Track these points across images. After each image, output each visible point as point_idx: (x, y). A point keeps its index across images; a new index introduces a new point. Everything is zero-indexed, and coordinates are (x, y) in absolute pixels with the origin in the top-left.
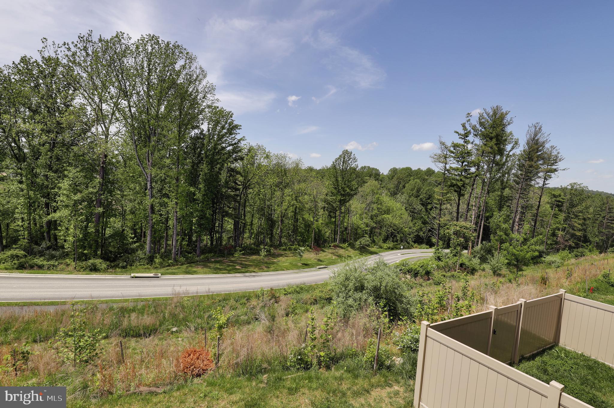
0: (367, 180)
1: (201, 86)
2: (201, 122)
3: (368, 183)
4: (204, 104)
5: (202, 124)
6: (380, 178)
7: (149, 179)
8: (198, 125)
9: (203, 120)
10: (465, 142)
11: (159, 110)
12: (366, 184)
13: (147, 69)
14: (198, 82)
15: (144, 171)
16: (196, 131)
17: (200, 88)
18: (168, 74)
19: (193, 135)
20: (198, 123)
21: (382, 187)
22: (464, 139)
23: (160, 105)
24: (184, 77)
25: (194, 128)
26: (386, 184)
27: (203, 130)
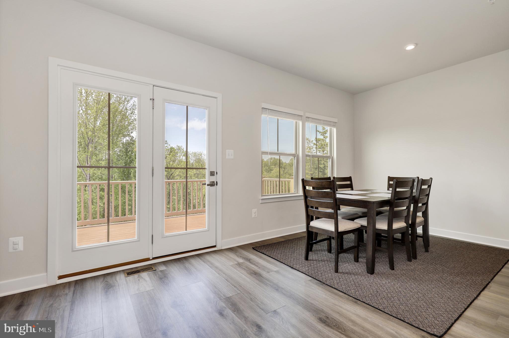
0: (273, 168)
1: (129, 105)
2: (131, 131)
3: (274, 170)
4: (133, 118)
5: (132, 133)
6: (283, 166)
7: (88, 178)
8: (129, 133)
9: (132, 129)
10: (324, 137)
11: (95, 124)
12: (272, 172)
13: (85, 95)
14: (127, 102)
15: (84, 171)
16: (127, 138)
17: (128, 107)
18: (102, 98)
19: (125, 141)
20: (128, 132)
21: (285, 173)
22: (323, 135)
23: (96, 121)
24: (115, 99)
25: (125, 136)
26: (288, 170)
27: (133, 137)
